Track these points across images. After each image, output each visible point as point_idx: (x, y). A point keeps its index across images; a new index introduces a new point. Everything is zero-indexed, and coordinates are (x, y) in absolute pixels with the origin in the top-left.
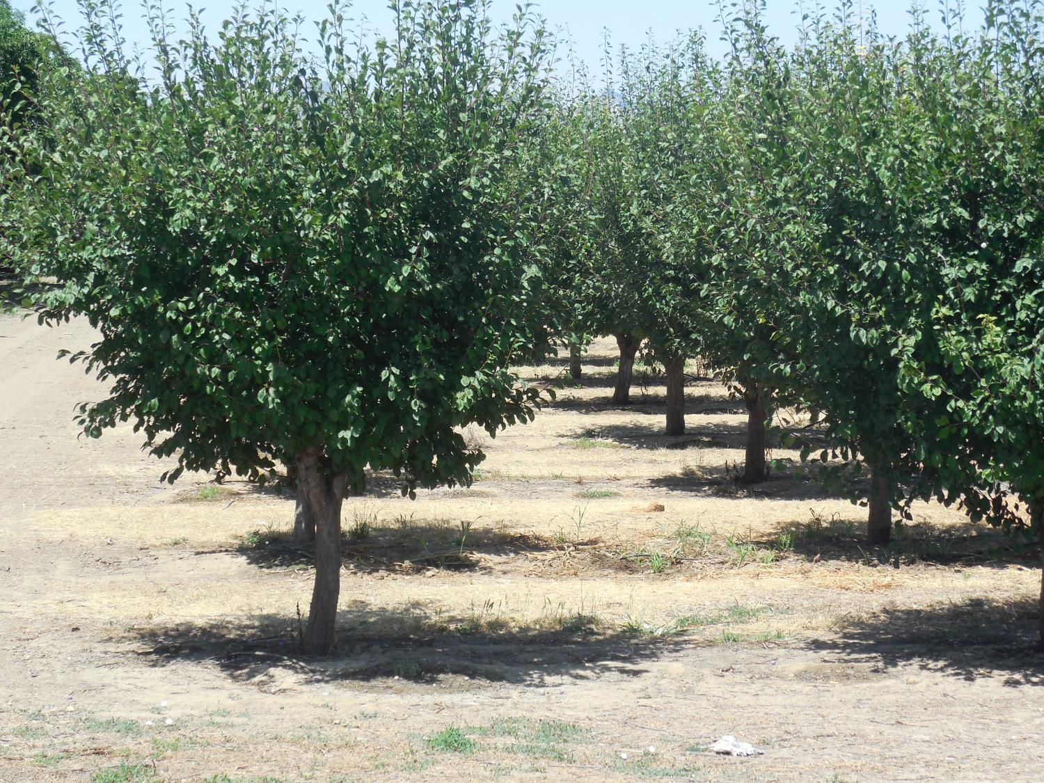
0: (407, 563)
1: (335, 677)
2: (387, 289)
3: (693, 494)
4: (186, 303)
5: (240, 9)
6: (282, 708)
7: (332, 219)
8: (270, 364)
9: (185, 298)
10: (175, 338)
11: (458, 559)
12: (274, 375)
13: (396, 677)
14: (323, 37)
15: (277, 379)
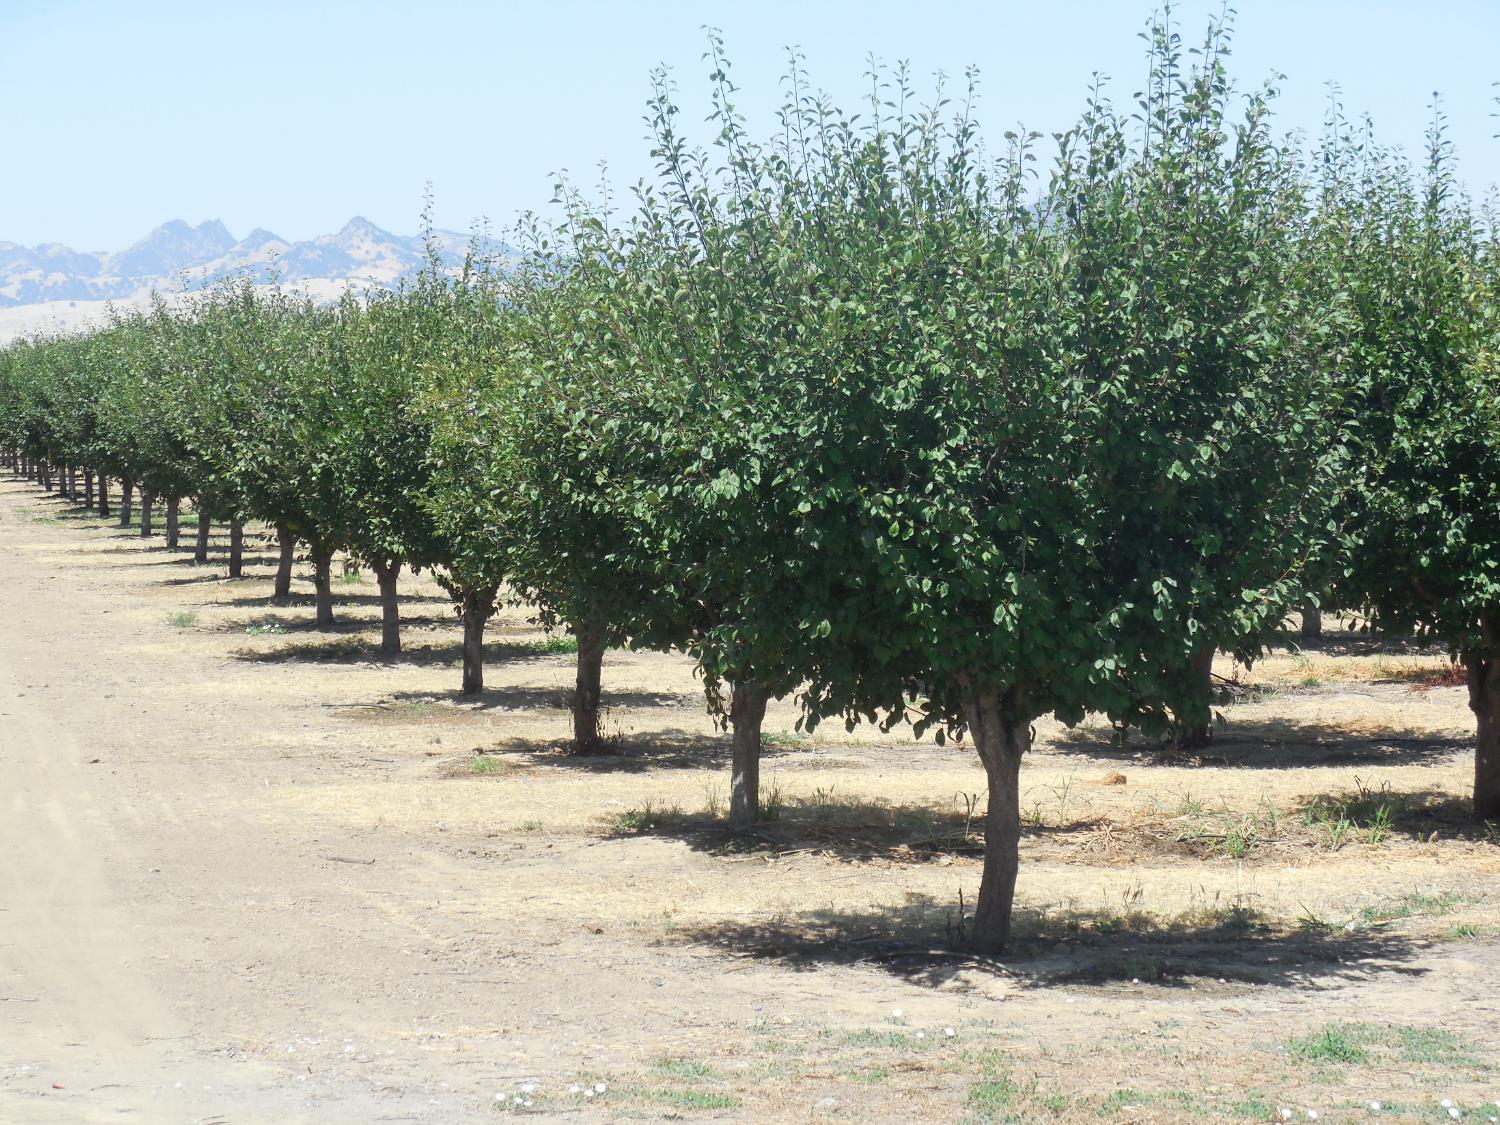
0: (903, 848)
1: (1051, 982)
2: (1170, 476)
3: (1126, 762)
4: (893, 496)
5: (929, 116)
6: (1049, 1017)
7: (1105, 386)
8: (1011, 574)
9: (891, 490)
10: (880, 541)
11: (965, 843)
12: (1018, 590)
13: (1136, 981)
14: (1064, 153)
15: (1021, 593)
